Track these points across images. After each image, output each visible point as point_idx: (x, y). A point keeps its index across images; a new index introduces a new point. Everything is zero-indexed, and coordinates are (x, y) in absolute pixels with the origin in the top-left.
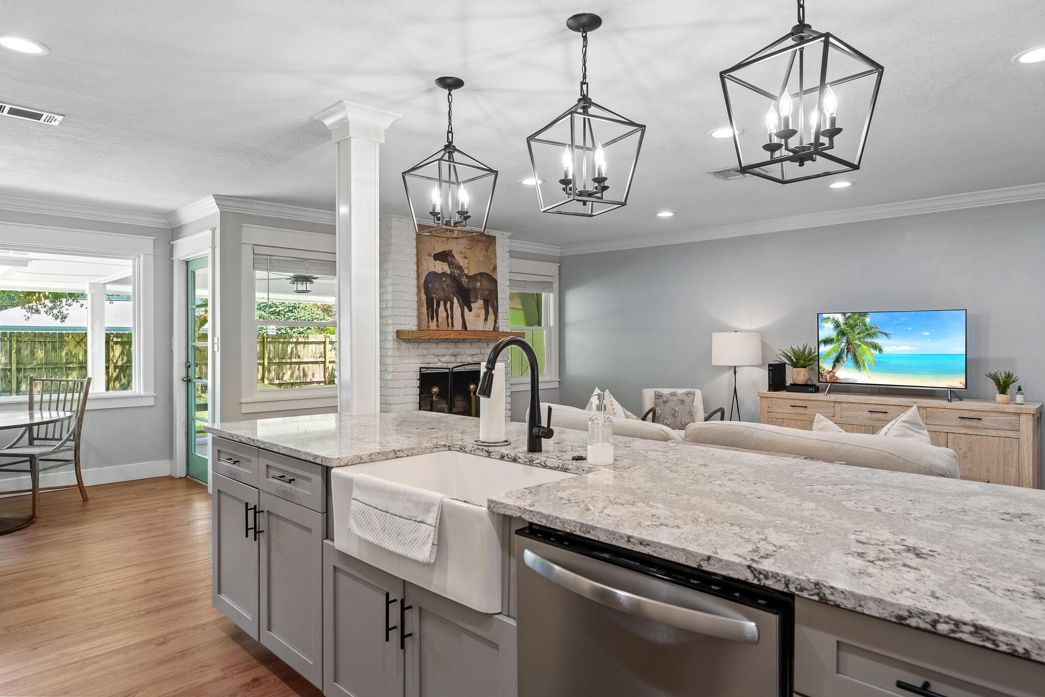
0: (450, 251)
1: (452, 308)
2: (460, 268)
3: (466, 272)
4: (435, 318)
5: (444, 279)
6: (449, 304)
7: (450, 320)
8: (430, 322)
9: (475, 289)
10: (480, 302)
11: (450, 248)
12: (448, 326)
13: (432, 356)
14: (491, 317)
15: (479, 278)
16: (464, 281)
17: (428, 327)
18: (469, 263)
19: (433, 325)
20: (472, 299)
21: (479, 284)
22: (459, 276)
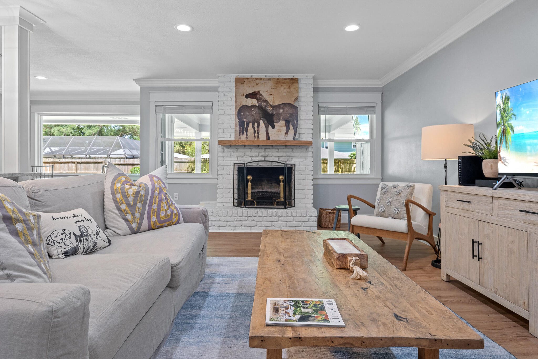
0: (259, 92)
1: (258, 127)
2: (266, 101)
3: (271, 103)
4: (245, 133)
5: (253, 109)
6: (256, 125)
7: (256, 134)
8: (241, 136)
9: (278, 114)
10: (283, 122)
11: (259, 90)
12: (255, 138)
13: (247, 157)
14: (292, 131)
15: (282, 106)
16: (269, 109)
17: (239, 139)
18: (273, 98)
19: (243, 138)
20: (275, 121)
21: (281, 111)
22: (265, 106)
